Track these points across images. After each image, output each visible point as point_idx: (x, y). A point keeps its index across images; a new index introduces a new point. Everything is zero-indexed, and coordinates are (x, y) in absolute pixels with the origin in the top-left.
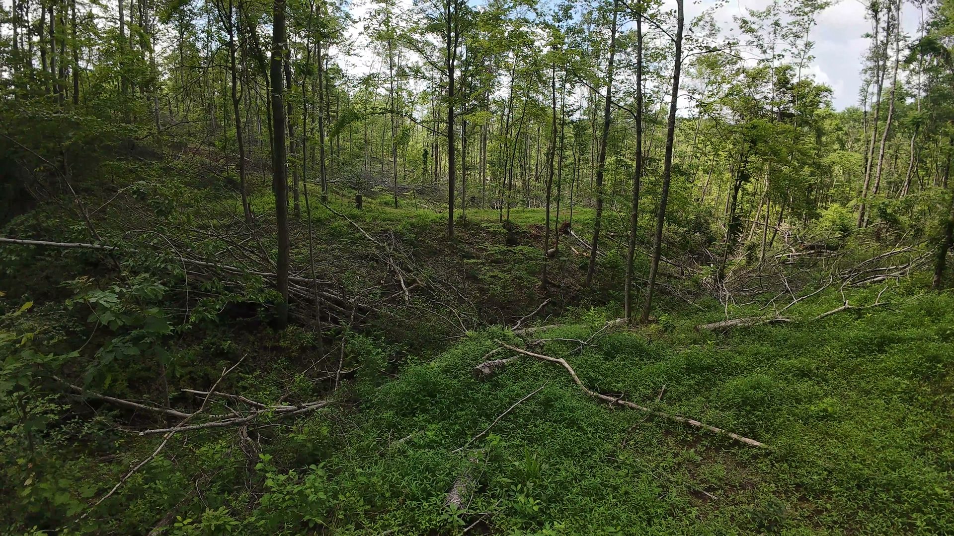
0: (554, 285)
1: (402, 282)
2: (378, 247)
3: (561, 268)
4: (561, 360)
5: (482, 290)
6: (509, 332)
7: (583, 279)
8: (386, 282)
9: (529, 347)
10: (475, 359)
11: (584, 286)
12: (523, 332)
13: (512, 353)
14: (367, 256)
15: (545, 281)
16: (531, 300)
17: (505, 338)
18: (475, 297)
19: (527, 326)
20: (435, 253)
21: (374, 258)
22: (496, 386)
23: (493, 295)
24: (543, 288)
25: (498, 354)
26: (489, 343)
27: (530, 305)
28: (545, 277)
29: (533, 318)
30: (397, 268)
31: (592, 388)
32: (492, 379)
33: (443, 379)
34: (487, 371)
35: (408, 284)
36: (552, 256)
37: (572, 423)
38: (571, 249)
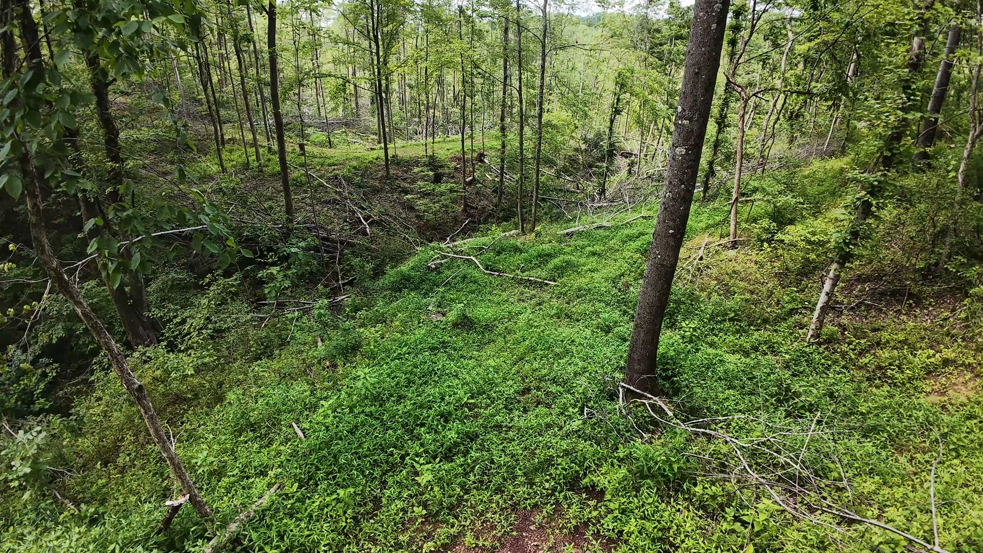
0: (473, 208)
1: (362, 219)
2: (336, 192)
3: (477, 193)
4: (472, 257)
5: (418, 217)
6: (443, 245)
7: (495, 200)
8: (351, 220)
9: (455, 253)
10: (427, 261)
11: (496, 206)
12: (451, 245)
13: (446, 257)
14: (330, 201)
15: (466, 205)
16: (456, 221)
17: (441, 249)
18: (415, 224)
19: (454, 241)
20: (378, 191)
21: (335, 201)
22: (439, 273)
23: (428, 221)
24: (465, 210)
25: (438, 258)
26: (432, 252)
27: (456, 225)
28: (465, 202)
29: (458, 235)
30: (355, 208)
31: (487, 269)
32: (437, 270)
33: (413, 273)
34: (433, 266)
35: (366, 220)
36: (470, 183)
37: (475, 282)
38: (485, 176)
